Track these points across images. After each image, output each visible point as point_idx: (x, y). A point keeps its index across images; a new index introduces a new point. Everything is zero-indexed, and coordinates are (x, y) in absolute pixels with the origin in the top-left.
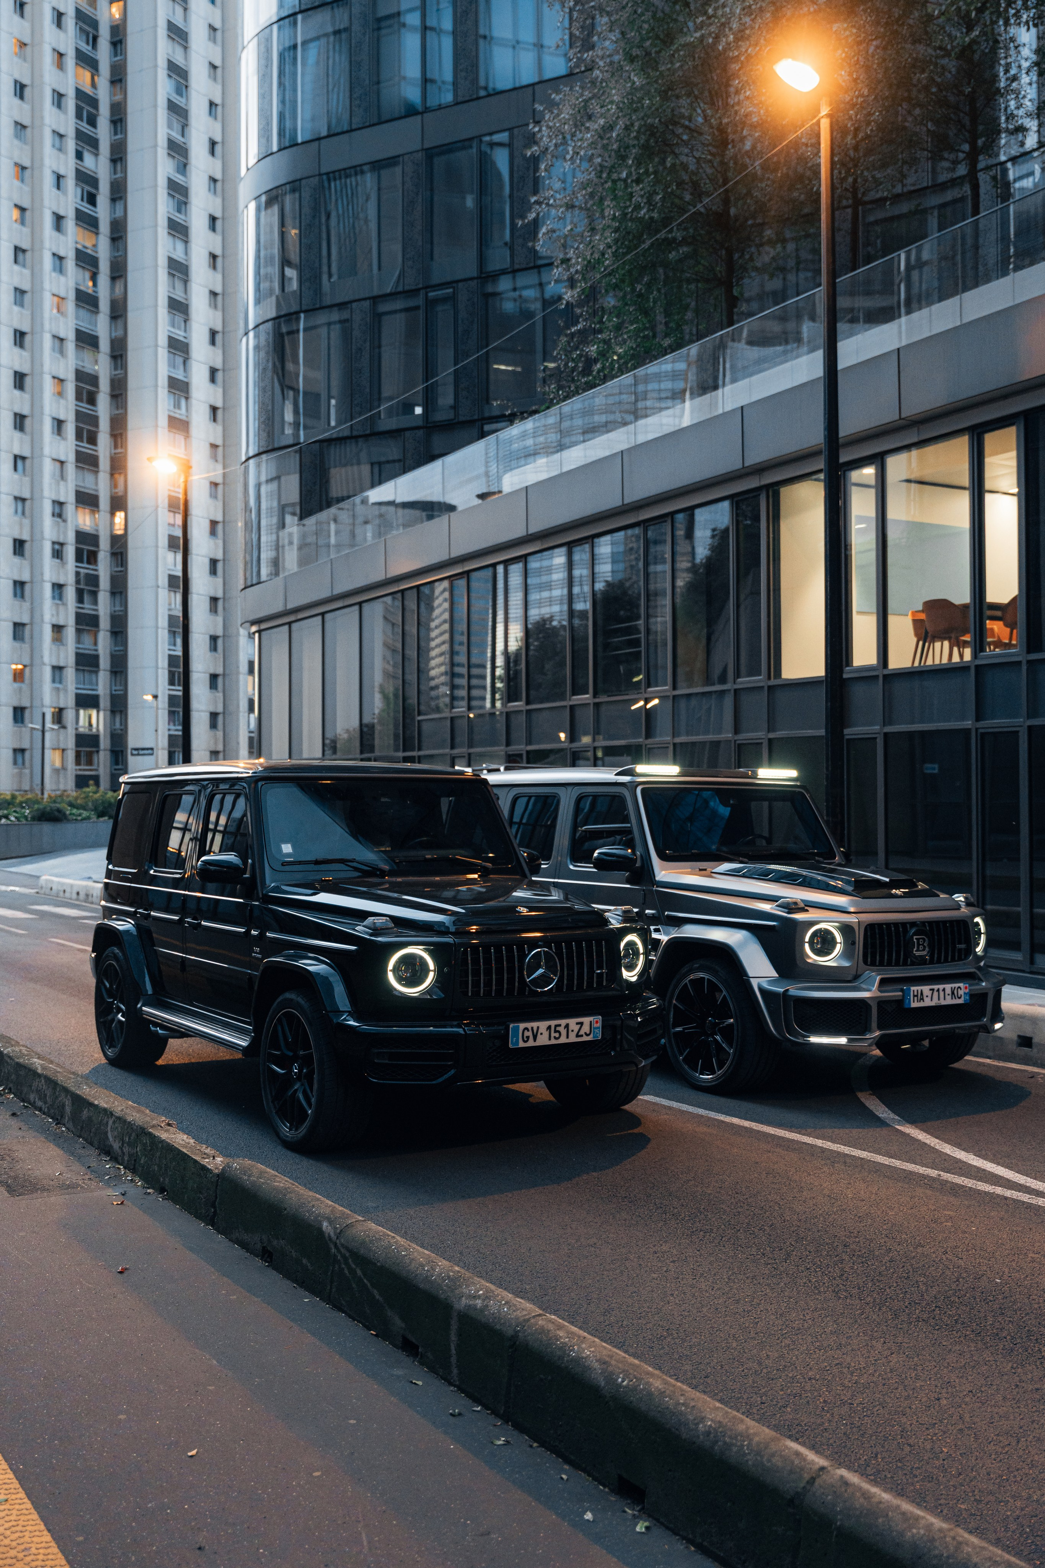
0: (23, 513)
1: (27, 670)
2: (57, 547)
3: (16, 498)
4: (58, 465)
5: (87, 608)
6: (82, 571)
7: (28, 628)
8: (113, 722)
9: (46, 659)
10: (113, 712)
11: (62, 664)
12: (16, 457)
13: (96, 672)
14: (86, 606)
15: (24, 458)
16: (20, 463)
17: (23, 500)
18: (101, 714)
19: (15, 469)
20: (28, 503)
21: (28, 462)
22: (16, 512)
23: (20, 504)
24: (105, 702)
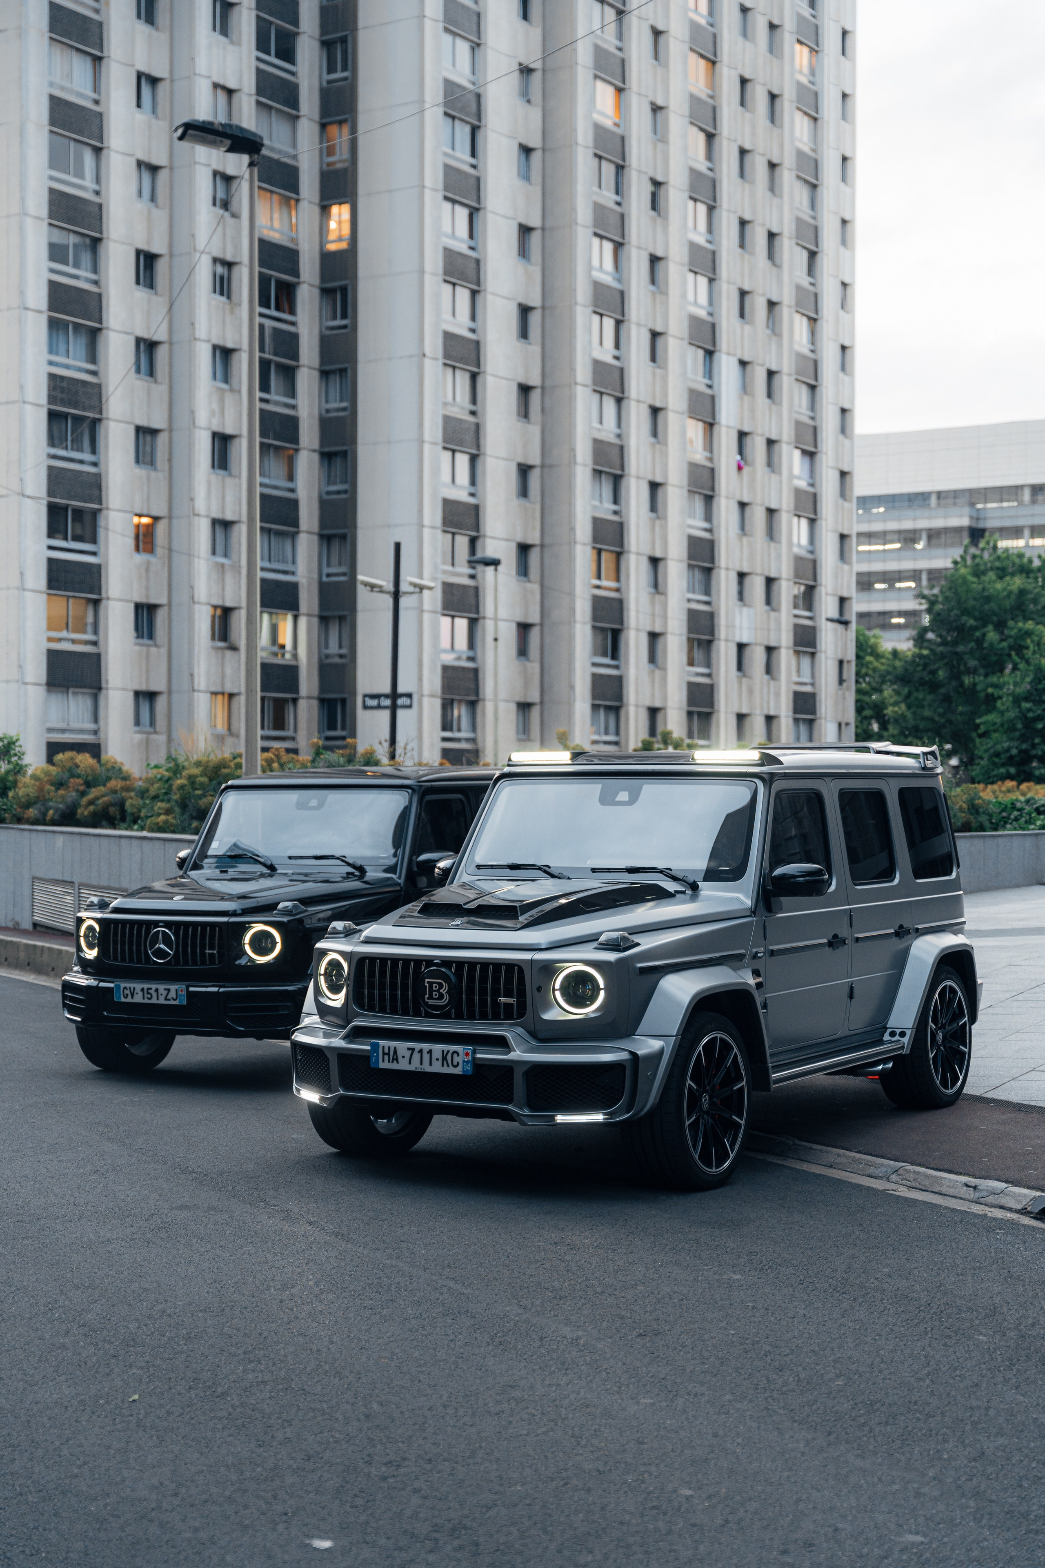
0: (153, 198)
1: (161, 528)
2: (220, 270)
3: (140, 164)
4: (222, 96)
5: (277, 399)
6: (268, 323)
7: (162, 439)
8: (324, 641)
9: (201, 505)
10: (324, 620)
11: (229, 517)
12: (140, 75)
13: (293, 536)
14: (273, 396)
15: (154, 81)
16: (146, 90)
17: (154, 169)
18: (303, 622)
19: (139, 105)
20: (163, 175)
21: (162, 88)
22: (140, 193)
23: (146, 177)
24: (308, 600)
